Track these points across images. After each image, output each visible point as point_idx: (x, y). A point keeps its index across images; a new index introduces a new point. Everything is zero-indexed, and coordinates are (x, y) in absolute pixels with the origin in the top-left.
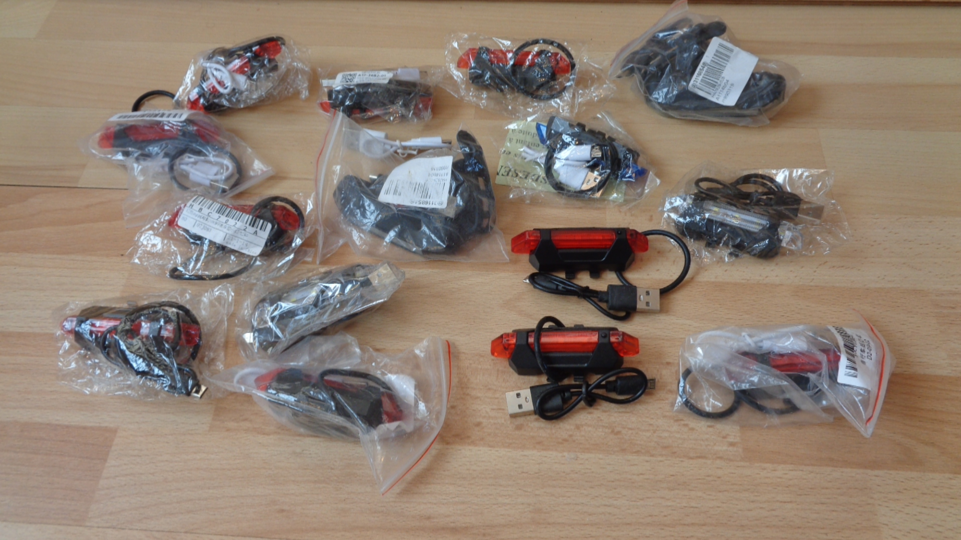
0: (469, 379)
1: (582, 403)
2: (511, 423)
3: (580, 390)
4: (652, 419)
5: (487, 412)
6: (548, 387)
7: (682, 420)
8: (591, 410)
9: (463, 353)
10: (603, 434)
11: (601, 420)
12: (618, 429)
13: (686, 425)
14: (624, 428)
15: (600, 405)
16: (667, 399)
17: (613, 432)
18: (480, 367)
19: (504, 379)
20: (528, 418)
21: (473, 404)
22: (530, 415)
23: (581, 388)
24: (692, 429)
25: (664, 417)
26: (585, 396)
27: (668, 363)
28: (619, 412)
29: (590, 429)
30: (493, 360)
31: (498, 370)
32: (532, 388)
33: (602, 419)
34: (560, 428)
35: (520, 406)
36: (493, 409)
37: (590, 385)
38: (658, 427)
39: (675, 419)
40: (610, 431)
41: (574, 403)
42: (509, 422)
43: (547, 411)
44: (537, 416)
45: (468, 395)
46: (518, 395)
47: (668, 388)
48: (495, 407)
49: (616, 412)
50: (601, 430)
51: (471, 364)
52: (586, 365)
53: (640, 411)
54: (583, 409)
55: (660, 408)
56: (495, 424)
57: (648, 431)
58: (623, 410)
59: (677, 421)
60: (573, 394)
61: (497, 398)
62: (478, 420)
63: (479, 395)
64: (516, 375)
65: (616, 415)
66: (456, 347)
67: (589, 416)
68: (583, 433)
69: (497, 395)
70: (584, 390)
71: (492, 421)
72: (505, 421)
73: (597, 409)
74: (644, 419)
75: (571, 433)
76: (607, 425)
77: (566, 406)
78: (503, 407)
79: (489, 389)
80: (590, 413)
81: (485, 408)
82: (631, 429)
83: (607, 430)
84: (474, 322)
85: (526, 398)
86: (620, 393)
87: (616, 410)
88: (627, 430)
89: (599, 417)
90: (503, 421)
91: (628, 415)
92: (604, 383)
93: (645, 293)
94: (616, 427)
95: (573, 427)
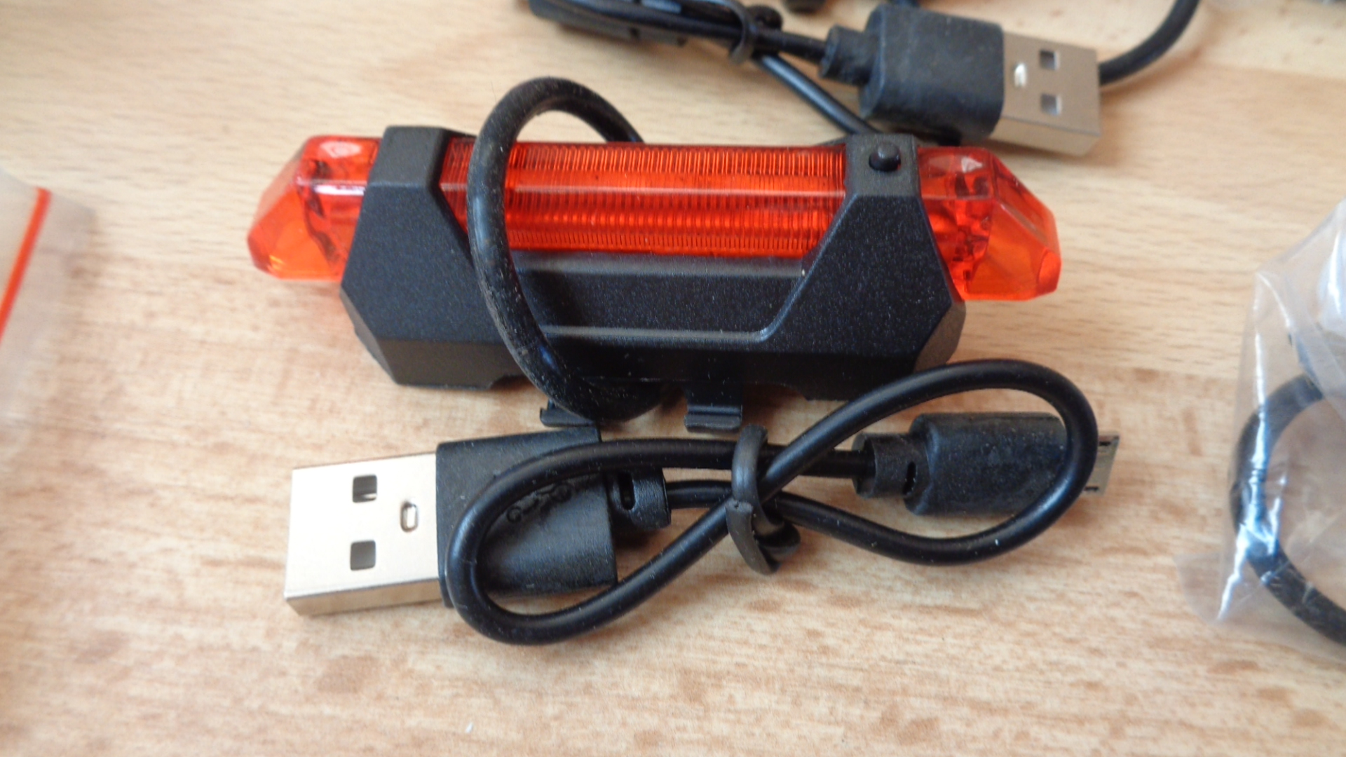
0: (118, 391)
1: (727, 547)
2: (304, 644)
3: (721, 475)
4: (1095, 652)
5: (174, 580)
6: (536, 450)
7: (1249, 666)
8: (771, 589)
9: (129, 260)
10: (840, 731)
11: (825, 650)
12: (916, 707)
13: (1274, 696)
14: (949, 700)
15: (821, 565)
16: (1161, 549)
17: (888, 720)
18: (197, 330)
19: (314, 401)
20: (414, 621)
21: (105, 524)
22: (422, 604)
23: (726, 462)
24: (1309, 720)
25: (1160, 643)
26: (746, 507)
27: (1146, 376)
28: (924, 609)
29: (762, 699)
30: (275, 303)
31: (292, 355)
32: (446, 451)
33: (830, 642)
34: (588, 689)
35: (362, 554)
36: (215, 563)
37: (780, 449)
38: (1130, 700)
39: (1217, 656)
40: (874, 715)
41: (683, 546)
42: (290, 644)
43: (513, 587)
44: (454, 617)
45: (90, 472)
46: (364, 488)
47: (1162, 491)
48: (228, 549)
49: (905, 607)
50: (821, 708)
51: (151, 315)
52: (764, 334)
53: (1032, 607)
54: (724, 579)
55: (1133, 594)
56: (201, 649)
57: (1081, 721)
58: (942, 597)
59: (1230, 667)
60: (677, 497)
61: (253, 500)
62: (108, 623)
63: (153, 476)
64: (383, 384)
65: (905, 622)
66: (93, 232)
67: (762, 625)
68: (719, 727)
69: (258, 485)
70: (741, 474)
71: (191, 633)
72: (270, 634)
73: (804, 586)
74: (1053, 656)
75: (651, 722)
76: (856, 680)
77: (633, 561)
78: (270, 555)
79: (222, 448)
80: (764, 607)
81: (166, 551)
82: (986, 708)
83: (856, 711)
84: (226, 130)
85: (406, 506)
86: (937, 508)
87: (907, 597)
88: (965, 711)
89: (813, 634)
90: (257, 639)
91: (968, 625)
92: (847, 445)
93: (1035, 59)
94: (905, 691)
95: (662, 687)
